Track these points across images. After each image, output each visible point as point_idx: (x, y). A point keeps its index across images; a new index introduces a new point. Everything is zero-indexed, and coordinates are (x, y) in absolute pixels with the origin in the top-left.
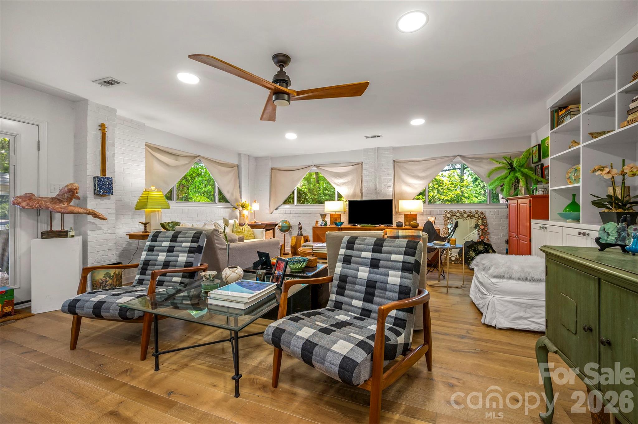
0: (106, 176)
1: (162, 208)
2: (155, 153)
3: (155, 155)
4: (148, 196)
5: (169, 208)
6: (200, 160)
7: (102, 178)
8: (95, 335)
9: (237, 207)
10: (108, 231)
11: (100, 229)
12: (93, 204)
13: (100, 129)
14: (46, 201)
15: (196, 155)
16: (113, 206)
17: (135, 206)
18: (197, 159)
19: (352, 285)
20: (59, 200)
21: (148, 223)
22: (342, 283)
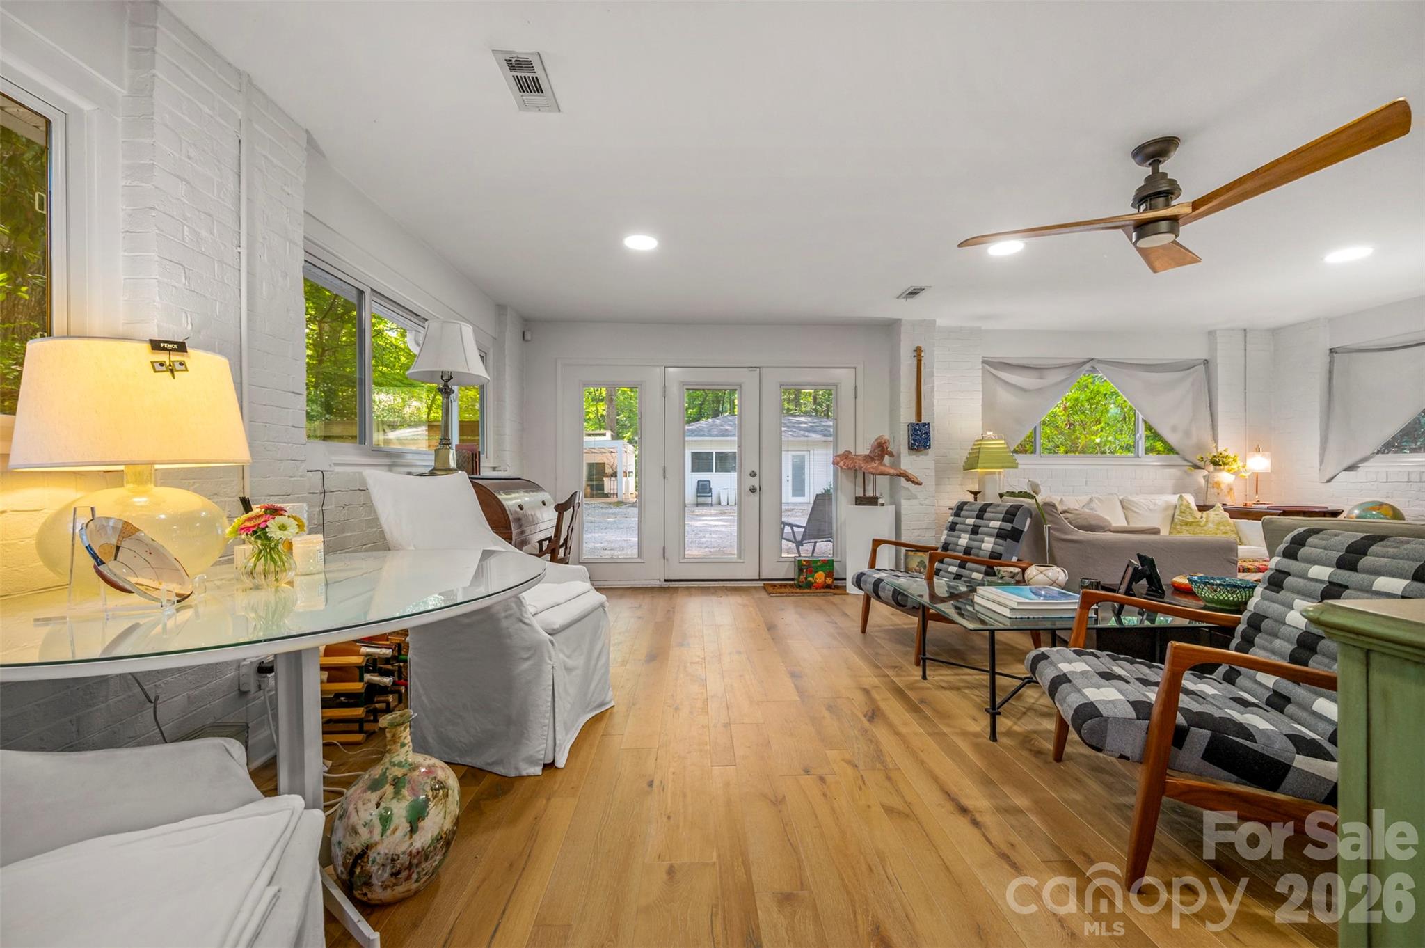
0: (922, 422)
1: (1003, 467)
2: (1000, 372)
3: (997, 374)
4: (979, 448)
5: (1016, 468)
6: (1094, 367)
7: (917, 424)
8: (887, 627)
9: (1201, 464)
10: (926, 502)
11: (916, 498)
12: (909, 462)
13: (915, 356)
14: (859, 460)
15: (1082, 360)
16: (932, 465)
17: (963, 464)
18: (1087, 367)
19: (1269, 638)
20: (871, 457)
21: (979, 492)
22: (1251, 631)
